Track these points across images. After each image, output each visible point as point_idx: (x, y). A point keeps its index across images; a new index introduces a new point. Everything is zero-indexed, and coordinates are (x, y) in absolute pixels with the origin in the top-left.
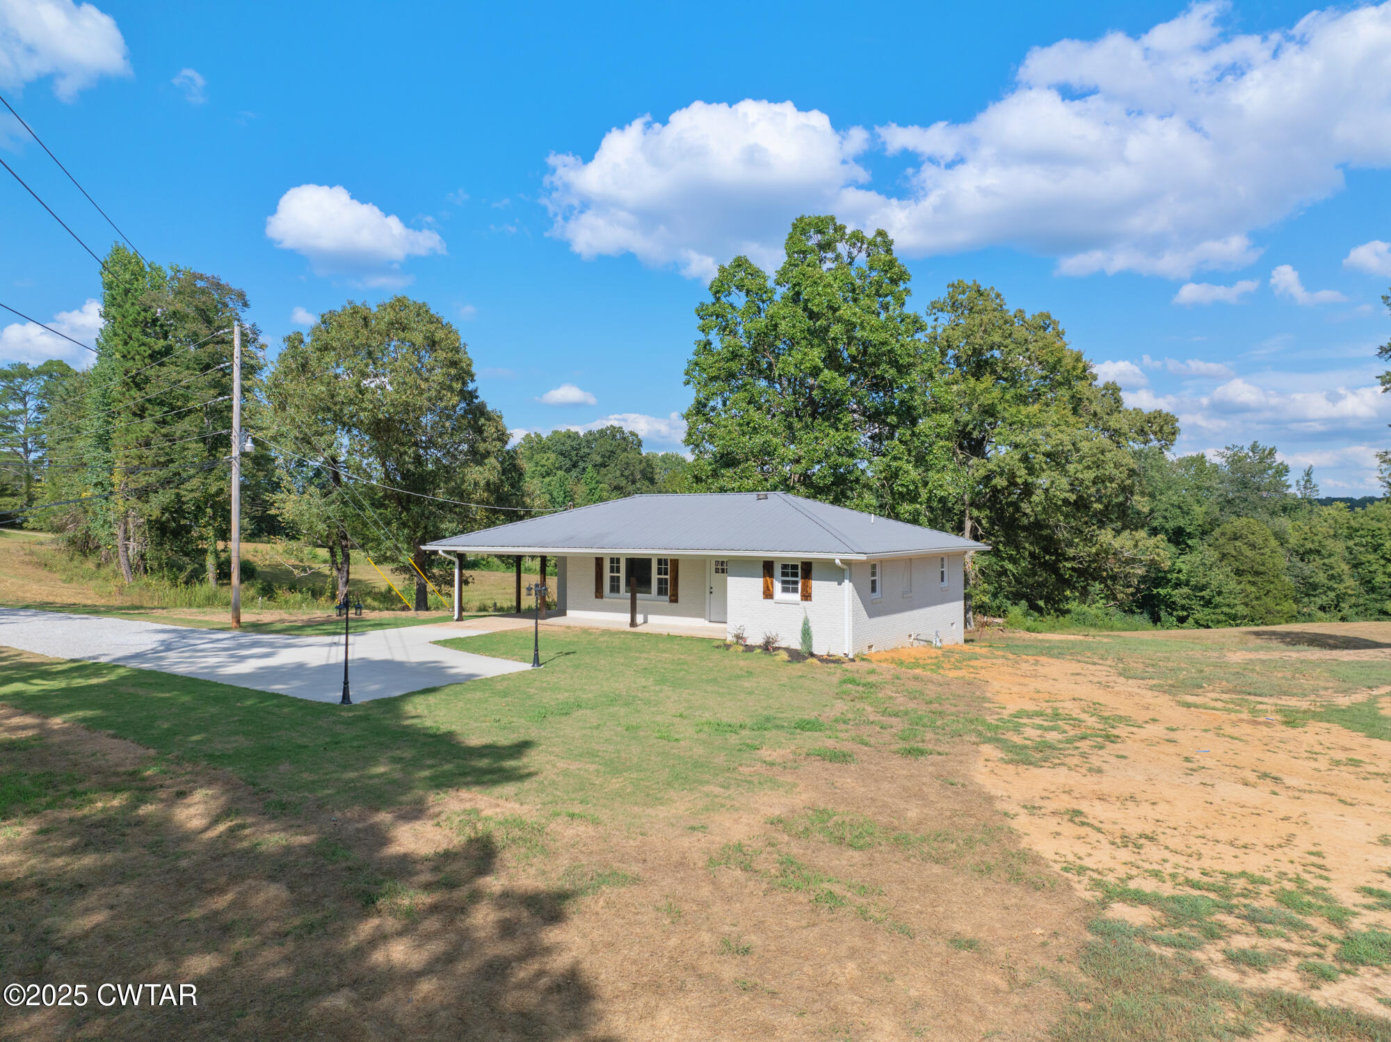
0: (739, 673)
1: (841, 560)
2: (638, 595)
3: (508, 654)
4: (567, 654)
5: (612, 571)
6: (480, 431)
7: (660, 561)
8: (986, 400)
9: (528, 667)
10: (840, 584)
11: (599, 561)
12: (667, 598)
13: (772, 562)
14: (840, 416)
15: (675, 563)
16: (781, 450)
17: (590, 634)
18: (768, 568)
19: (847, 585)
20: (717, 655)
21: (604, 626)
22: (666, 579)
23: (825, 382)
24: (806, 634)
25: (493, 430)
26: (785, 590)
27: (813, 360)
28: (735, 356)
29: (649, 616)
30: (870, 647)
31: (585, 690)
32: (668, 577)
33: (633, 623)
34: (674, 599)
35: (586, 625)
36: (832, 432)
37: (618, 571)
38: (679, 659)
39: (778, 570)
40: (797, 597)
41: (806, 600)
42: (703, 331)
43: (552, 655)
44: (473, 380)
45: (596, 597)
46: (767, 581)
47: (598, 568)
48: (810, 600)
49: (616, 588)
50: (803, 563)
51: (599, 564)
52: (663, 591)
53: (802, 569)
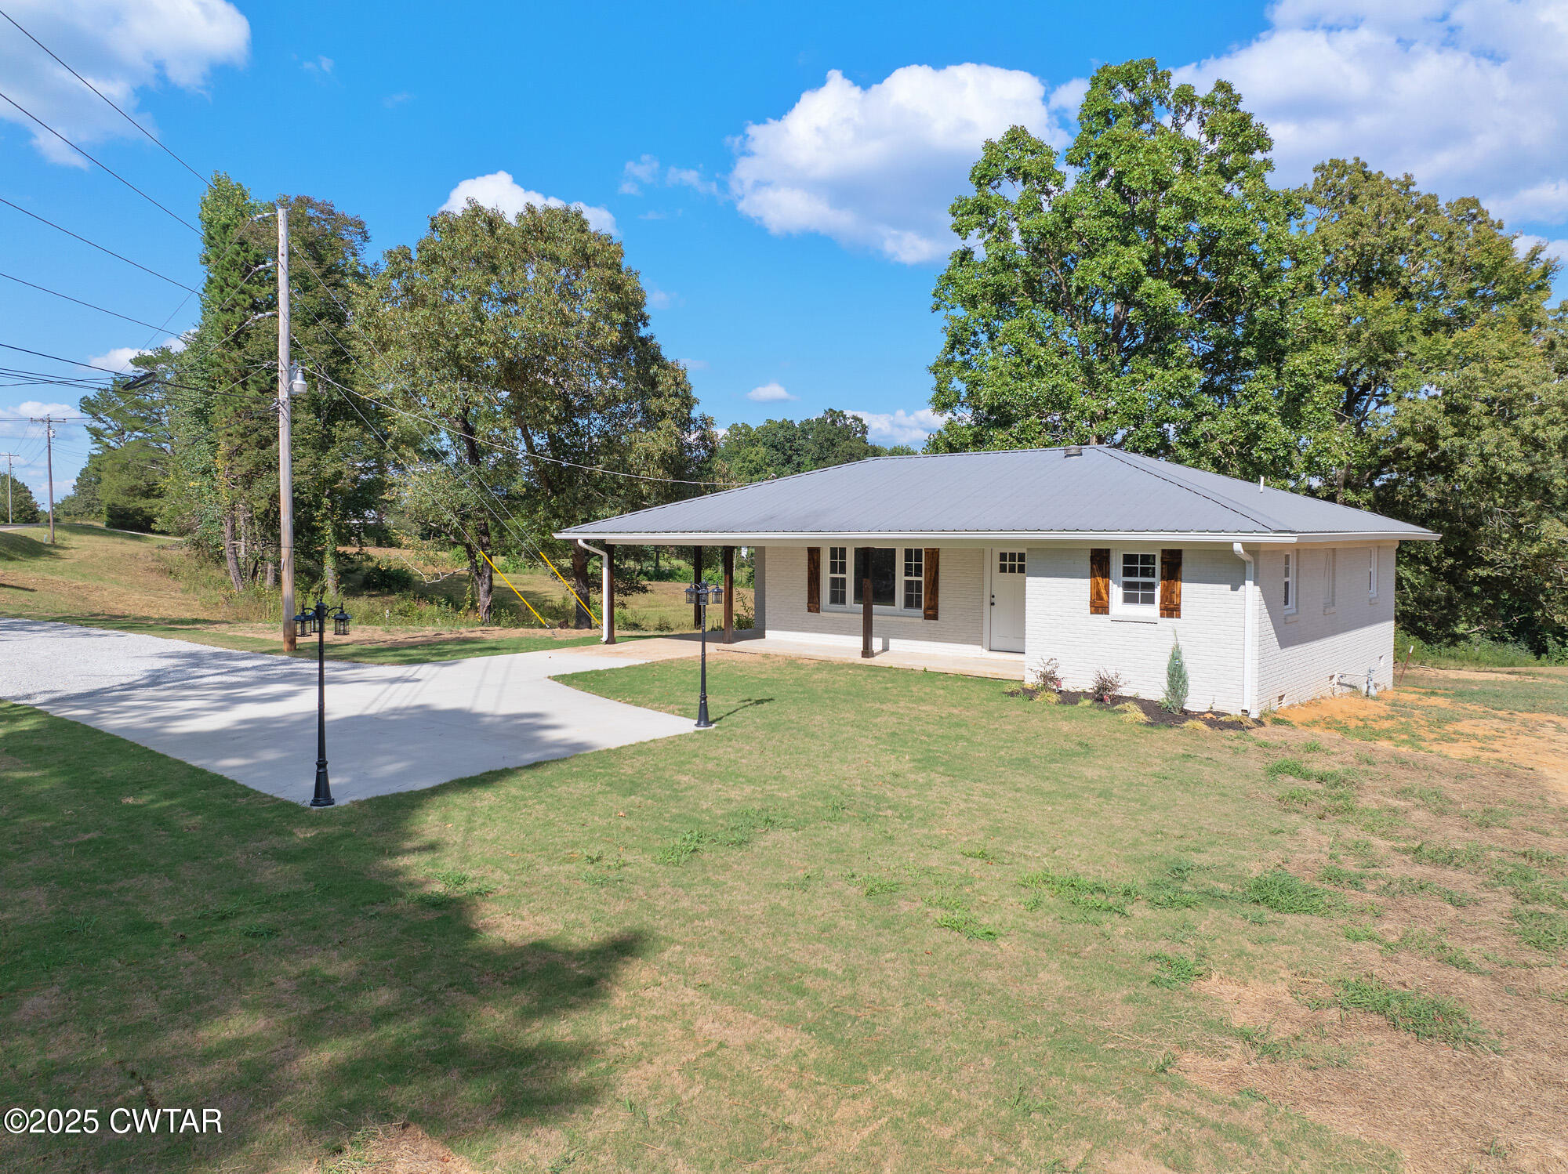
0: (1068, 746)
1: (1244, 545)
2: (875, 608)
3: (662, 702)
4: (759, 702)
5: (833, 571)
6: (653, 383)
7: (908, 553)
8: (1384, 325)
9: (688, 725)
10: (1235, 588)
11: (814, 553)
12: (920, 612)
13: (1108, 551)
14: (1170, 347)
15: (934, 555)
16: (1080, 400)
17: (800, 667)
18: (1099, 561)
19: (1251, 591)
20: (1015, 709)
21: (822, 655)
22: (920, 582)
23: (1149, 296)
24: (1177, 676)
25: (671, 382)
26: (1129, 599)
27: (1131, 263)
28: (1006, 265)
29: (892, 642)
30: (1281, 698)
31: (784, 779)
32: (922, 579)
33: (867, 652)
34: (932, 614)
35: (793, 652)
36: (1159, 371)
37: (843, 570)
38: (950, 715)
39: (1117, 565)
40: (1153, 610)
41: (1170, 616)
42: (959, 231)
43: (734, 703)
44: (645, 325)
45: (809, 610)
46: (1098, 584)
47: (812, 566)
48: (1178, 616)
49: (840, 597)
50: (1163, 552)
51: (813, 559)
52: (914, 601)
53: (1163, 562)
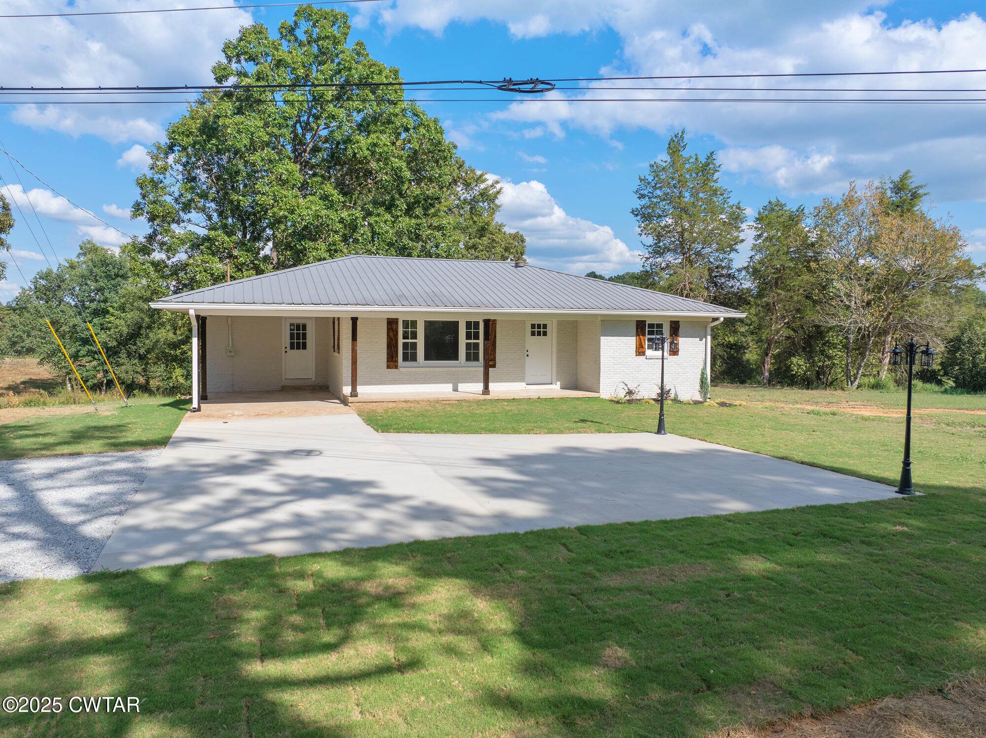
5: (407, 336)
7: (469, 323)
11: (392, 324)
12: (480, 363)
13: (644, 321)
15: (490, 324)
18: (640, 327)
19: (709, 341)
22: (478, 344)
26: (650, 347)
32: (481, 341)
33: (486, 390)
34: (492, 364)
37: (415, 337)
39: (646, 329)
41: (674, 355)
45: (388, 367)
46: (640, 339)
47: (391, 334)
48: (678, 355)
49: (410, 356)
50: (671, 321)
51: (392, 328)
52: (472, 356)
53: (671, 327)
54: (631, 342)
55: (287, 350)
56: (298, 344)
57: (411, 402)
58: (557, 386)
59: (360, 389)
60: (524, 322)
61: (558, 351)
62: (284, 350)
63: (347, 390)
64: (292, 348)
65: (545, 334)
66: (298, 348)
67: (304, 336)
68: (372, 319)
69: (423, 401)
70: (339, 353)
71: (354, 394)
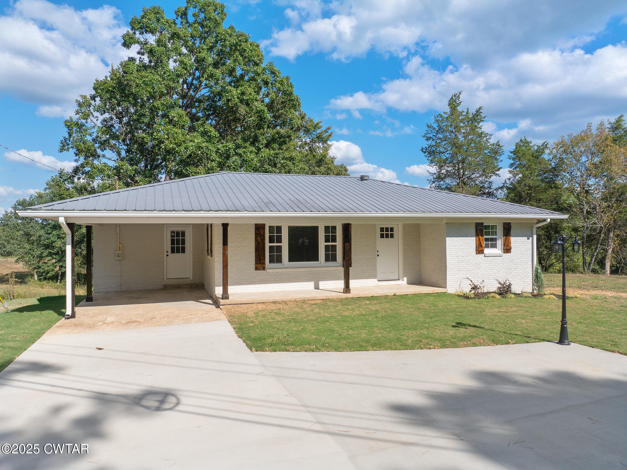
7: (326, 228)
11: (259, 229)
13: (483, 223)
18: (480, 228)
19: (534, 239)
22: (335, 246)
32: (337, 243)
33: (347, 288)
37: (280, 241)
41: (507, 252)
45: (257, 269)
46: (480, 239)
47: (259, 238)
48: (510, 252)
49: (276, 258)
50: (504, 223)
51: (260, 233)
52: (331, 257)
53: (504, 228)
54: (471, 241)
55: (168, 254)
56: (178, 248)
57: (279, 303)
58: (404, 282)
59: (231, 289)
60: (374, 226)
61: (405, 250)
62: (165, 254)
63: (218, 291)
64: (173, 252)
65: (392, 236)
66: (178, 252)
67: (183, 242)
68: (241, 225)
69: (290, 301)
70: (212, 256)
71: (225, 296)
